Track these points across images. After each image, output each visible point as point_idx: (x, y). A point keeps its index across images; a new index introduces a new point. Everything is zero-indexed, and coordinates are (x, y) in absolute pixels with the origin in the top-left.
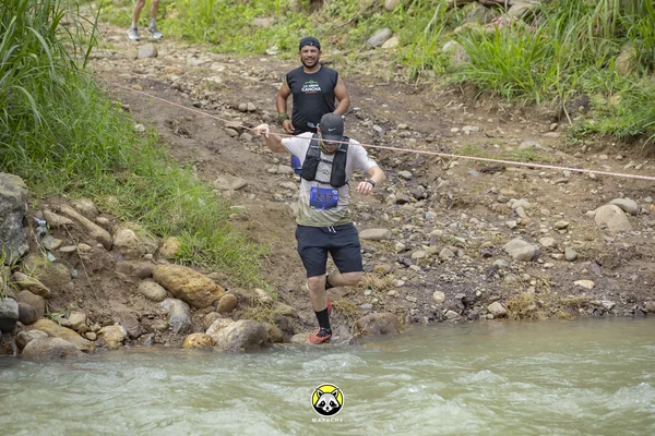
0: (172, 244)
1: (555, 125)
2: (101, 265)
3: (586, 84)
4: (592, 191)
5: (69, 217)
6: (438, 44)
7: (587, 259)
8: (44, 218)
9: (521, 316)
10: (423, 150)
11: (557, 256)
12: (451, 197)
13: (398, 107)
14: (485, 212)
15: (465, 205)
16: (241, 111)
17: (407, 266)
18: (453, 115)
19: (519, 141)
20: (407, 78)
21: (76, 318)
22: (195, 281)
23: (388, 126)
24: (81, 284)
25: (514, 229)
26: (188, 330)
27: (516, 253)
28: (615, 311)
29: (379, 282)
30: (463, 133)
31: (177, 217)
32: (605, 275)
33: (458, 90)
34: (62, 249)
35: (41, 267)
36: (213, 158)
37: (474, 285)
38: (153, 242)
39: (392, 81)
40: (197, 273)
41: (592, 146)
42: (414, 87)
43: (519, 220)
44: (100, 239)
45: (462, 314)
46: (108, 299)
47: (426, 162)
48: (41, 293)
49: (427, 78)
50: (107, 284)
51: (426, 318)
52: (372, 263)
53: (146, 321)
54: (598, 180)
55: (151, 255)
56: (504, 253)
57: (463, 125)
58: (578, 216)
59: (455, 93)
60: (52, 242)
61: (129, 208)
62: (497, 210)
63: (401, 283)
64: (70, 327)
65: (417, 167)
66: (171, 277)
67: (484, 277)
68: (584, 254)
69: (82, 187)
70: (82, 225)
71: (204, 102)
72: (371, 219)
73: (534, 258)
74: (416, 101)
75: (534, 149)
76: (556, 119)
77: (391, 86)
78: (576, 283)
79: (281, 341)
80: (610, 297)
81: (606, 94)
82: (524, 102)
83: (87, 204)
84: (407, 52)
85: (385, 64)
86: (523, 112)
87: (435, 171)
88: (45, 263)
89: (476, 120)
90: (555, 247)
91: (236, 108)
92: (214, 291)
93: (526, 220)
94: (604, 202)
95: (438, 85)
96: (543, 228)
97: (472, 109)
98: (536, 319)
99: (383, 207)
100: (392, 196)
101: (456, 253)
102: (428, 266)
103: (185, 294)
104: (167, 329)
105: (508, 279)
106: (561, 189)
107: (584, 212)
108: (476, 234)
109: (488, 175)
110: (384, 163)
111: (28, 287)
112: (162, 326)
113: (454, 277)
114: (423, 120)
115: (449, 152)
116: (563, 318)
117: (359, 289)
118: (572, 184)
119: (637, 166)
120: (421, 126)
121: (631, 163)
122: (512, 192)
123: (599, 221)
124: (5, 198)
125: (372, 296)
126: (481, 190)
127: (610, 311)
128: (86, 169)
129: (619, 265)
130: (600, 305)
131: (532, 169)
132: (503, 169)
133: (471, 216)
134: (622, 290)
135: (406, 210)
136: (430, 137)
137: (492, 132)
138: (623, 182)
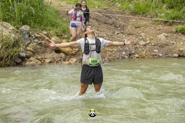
0: (64, 41)
2: (47, 46)
3: (157, 11)
4: (158, 32)
5: (40, 35)
6: (128, 5)
7: (156, 45)
8: (34, 35)
9: (142, 58)
11: (150, 45)
12: (128, 33)
14: (135, 36)
15: (131, 34)
18: (130, 18)
19: (143, 22)
20: (122, 11)
21: (40, 57)
22: (67, 49)
23: (117, 20)
24: (42, 50)
25: (141, 39)
26: (65, 60)
27: (141, 44)
29: (111, 50)
30: (132, 21)
32: (160, 49)
34: (39, 42)
35: (33, 46)
37: (132, 51)
38: (59, 41)
39: (119, 12)
41: (158, 23)
42: (123, 13)
43: (142, 37)
44: (47, 40)
45: (129, 57)
47: (124, 26)
48: (32, 52)
49: (126, 11)
50: (48, 50)
51: (121, 58)
54: (159, 30)
56: (139, 44)
59: (131, 14)
60: (36, 41)
62: (138, 36)
63: (116, 50)
64: (38, 59)
65: (122, 27)
67: (134, 49)
68: (156, 44)
70: (43, 37)
72: (111, 37)
73: (145, 45)
75: (146, 24)
78: (154, 50)
80: (161, 54)
81: (161, 13)
82: (144, 15)
83: (45, 32)
84: (122, 6)
85: (118, 9)
87: (125, 28)
89: (135, 19)
90: (150, 43)
92: (72, 51)
93: (144, 37)
94: (160, 34)
95: (128, 12)
96: (147, 39)
98: (145, 58)
99: (114, 35)
100: (116, 33)
103: (65, 52)
105: (140, 49)
106: (151, 31)
107: (156, 36)
108: (133, 40)
109: (136, 29)
110: (115, 26)
111: (29, 50)
112: (59, 59)
113: (128, 49)
114: (124, 19)
115: (129, 24)
116: (151, 58)
117: (106, 51)
118: (154, 30)
119: (167, 27)
120: (124, 20)
121: (166, 27)
122: (141, 32)
123: (159, 38)
124: (25, 31)
125: (109, 53)
126: (135, 31)
127: (161, 57)
128: (47, 25)
129: (163, 47)
130: (159, 55)
131: (146, 27)
132: (140, 27)
133: (132, 36)
134: (164, 52)
135: (119, 35)
136: (125, 22)
137: (138, 21)
138: (164, 30)
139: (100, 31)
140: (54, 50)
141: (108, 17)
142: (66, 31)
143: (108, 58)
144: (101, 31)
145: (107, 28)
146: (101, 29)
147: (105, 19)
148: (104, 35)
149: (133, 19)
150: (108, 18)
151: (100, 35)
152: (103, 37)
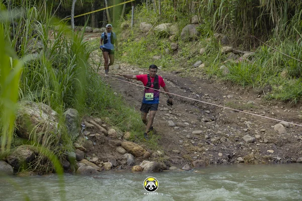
0: (128, 134)
1: (259, 96)
2: (104, 141)
3: (270, 81)
5: (93, 124)
6: (219, 66)
7: (271, 143)
8: (84, 124)
9: (249, 162)
10: (213, 104)
11: (261, 141)
12: (224, 120)
13: (204, 88)
14: (236, 126)
15: (229, 123)
17: (209, 144)
18: (224, 91)
19: (247, 101)
20: (207, 78)
21: (95, 159)
22: (136, 147)
24: (97, 148)
25: (246, 132)
26: (133, 164)
27: (247, 140)
28: (281, 161)
29: (200, 149)
30: (227, 98)
31: (129, 125)
32: (278, 148)
33: (225, 83)
34: (91, 135)
35: (83, 141)
37: (233, 151)
38: (121, 134)
39: (202, 79)
40: (136, 145)
41: (273, 103)
42: (210, 81)
43: (248, 128)
44: (103, 132)
45: (228, 161)
46: (106, 153)
47: (215, 108)
48: (83, 150)
49: (215, 78)
50: (105, 148)
51: (216, 162)
52: (197, 142)
53: (119, 161)
54: (274, 115)
55: (120, 138)
56: (243, 140)
57: (227, 95)
58: (268, 127)
59: (224, 83)
60: (88, 133)
61: (113, 121)
62: (240, 125)
63: (207, 150)
64: (93, 162)
65: (212, 109)
66: (128, 146)
67: (236, 148)
68: (270, 141)
69: (97, 114)
70: (97, 127)
72: (196, 127)
73: (253, 142)
74: (211, 86)
75: (252, 104)
76: (260, 94)
77: (202, 81)
78: (268, 151)
79: (166, 169)
80: (280, 156)
81: (277, 85)
82: (249, 87)
83: (99, 120)
84: (207, 69)
85: (200, 73)
86: (248, 91)
87: (218, 111)
88: (85, 140)
89: (232, 93)
90: (261, 138)
92: (142, 151)
93: (250, 129)
94: (277, 123)
95: (218, 81)
96: (256, 131)
97: (230, 89)
98: (254, 163)
99: (200, 123)
100: (203, 119)
101: (226, 140)
102: (216, 144)
103: (133, 152)
104: (126, 164)
105: (244, 149)
106: (262, 118)
107: (270, 126)
108: (233, 133)
109: (237, 113)
110: (200, 108)
111: (79, 148)
113: (225, 148)
114: (213, 93)
116: (263, 163)
117: (192, 152)
118: (266, 116)
119: (288, 111)
120: (213, 95)
121: (286, 110)
122: (246, 119)
123: (275, 129)
124: (71, 117)
125: (197, 154)
126: (234, 117)
128: (98, 108)
129: (282, 145)
130: (276, 159)
131: (252, 111)
132: (242, 111)
133: (231, 127)
134: (284, 154)
135: (208, 124)
136: (216, 99)
137: (238, 98)
138: (283, 116)
141: (185, 89)
144: (179, 116)
145: (187, 111)
146: (178, 113)
147: (182, 94)
148: (186, 123)
149: (230, 93)
150: (185, 91)
151: (180, 123)
152: (183, 127)
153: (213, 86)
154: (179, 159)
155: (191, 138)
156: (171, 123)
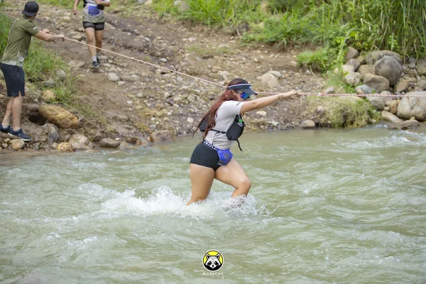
1: (232, 37)
4: (258, 67)
12: (188, 70)
13: (155, 30)
14: (207, 78)
15: (196, 74)
16: (79, 31)
17: (172, 105)
18: (182, 33)
19: (217, 44)
20: (158, 17)
22: (61, 113)
26: (58, 141)
28: (279, 127)
29: (159, 113)
30: (189, 41)
32: (271, 108)
36: (67, 52)
38: (38, 93)
39: (151, 18)
40: (63, 109)
41: (253, 47)
42: (162, 21)
43: (225, 81)
47: (173, 54)
49: (168, 17)
51: (185, 132)
52: (154, 103)
54: (259, 62)
55: (36, 100)
57: (187, 38)
58: (253, 79)
59: (182, 23)
62: (213, 76)
63: (169, 113)
65: (170, 56)
66: (49, 112)
71: (61, 28)
74: (163, 28)
75: (225, 47)
76: (233, 35)
77: (150, 21)
78: (258, 113)
80: (277, 119)
81: (256, 23)
82: (216, 27)
84: (157, 6)
85: (147, 11)
86: (216, 32)
87: (178, 59)
89: (194, 36)
91: (77, 30)
92: (72, 119)
94: (263, 73)
95: (173, 20)
97: (191, 30)
99: (154, 75)
100: (158, 70)
101: (196, 98)
102: (182, 105)
103: (56, 121)
106: (243, 66)
107: (256, 77)
108: (204, 88)
109: (206, 60)
110: (152, 55)
112: (44, 139)
113: (196, 110)
114: (168, 35)
115: (184, 49)
116: (254, 130)
117: (148, 117)
118: (247, 64)
119: (276, 56)
120: (168, 38)
121: (272, 55)
122: (219, 68)
123: (264, 81)
125: (156, 121)
126: (203, 66)
127: (276, 127)
129: (277, 104)
130: (271, 124)
131: (226, 57)
132: (212, 57)
133: (200, 79)
134: (281, 116)
135: (167, 77)
136: (173, 43)
137: (203, 41)
138: (271, 63)
139: (120, 67)
140: (26, 115)
141: (129, 31)
142: (48, 69)
143: (159, 134)
144: (123, 67)
145: (134, 60)
146: (122, 62)
147: (125, 38)
148: (134, 76)
149: (191, 36)
150: (129, 34)
151: (125, 77)
152: (131, 81)
153: (167, 27)
154: (129, 129)
155: (145, 97)
156: (113, 76)
